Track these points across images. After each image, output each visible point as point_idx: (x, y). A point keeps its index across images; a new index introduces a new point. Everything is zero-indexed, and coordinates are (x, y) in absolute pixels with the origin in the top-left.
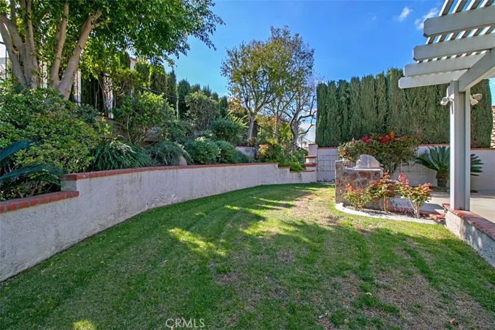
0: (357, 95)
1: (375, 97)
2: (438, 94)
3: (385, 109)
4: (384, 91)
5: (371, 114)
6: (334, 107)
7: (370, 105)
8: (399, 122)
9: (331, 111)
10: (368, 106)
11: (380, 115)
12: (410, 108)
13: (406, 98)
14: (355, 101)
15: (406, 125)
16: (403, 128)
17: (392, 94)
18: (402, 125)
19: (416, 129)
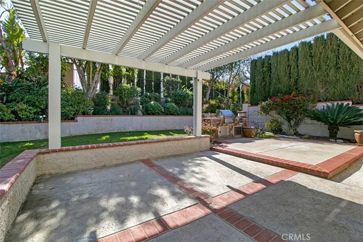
0: (276, 65)
1: (288, 66)
2: (339, 59)
3: (296, 74)
4: (295, 60)
5: (285, 79)
6: (260, 76)
7: (284, 72)
8: (306, 84)
9: (258, 79)
10: (283, 74)
11: (292, 80)
12: (315, 72)
13: (312, 64)
14: (274, 70)
15: (311, 87)
16: (309, 88)
17: (301, 62)
18: (308, 87)
19: (320, 89)
